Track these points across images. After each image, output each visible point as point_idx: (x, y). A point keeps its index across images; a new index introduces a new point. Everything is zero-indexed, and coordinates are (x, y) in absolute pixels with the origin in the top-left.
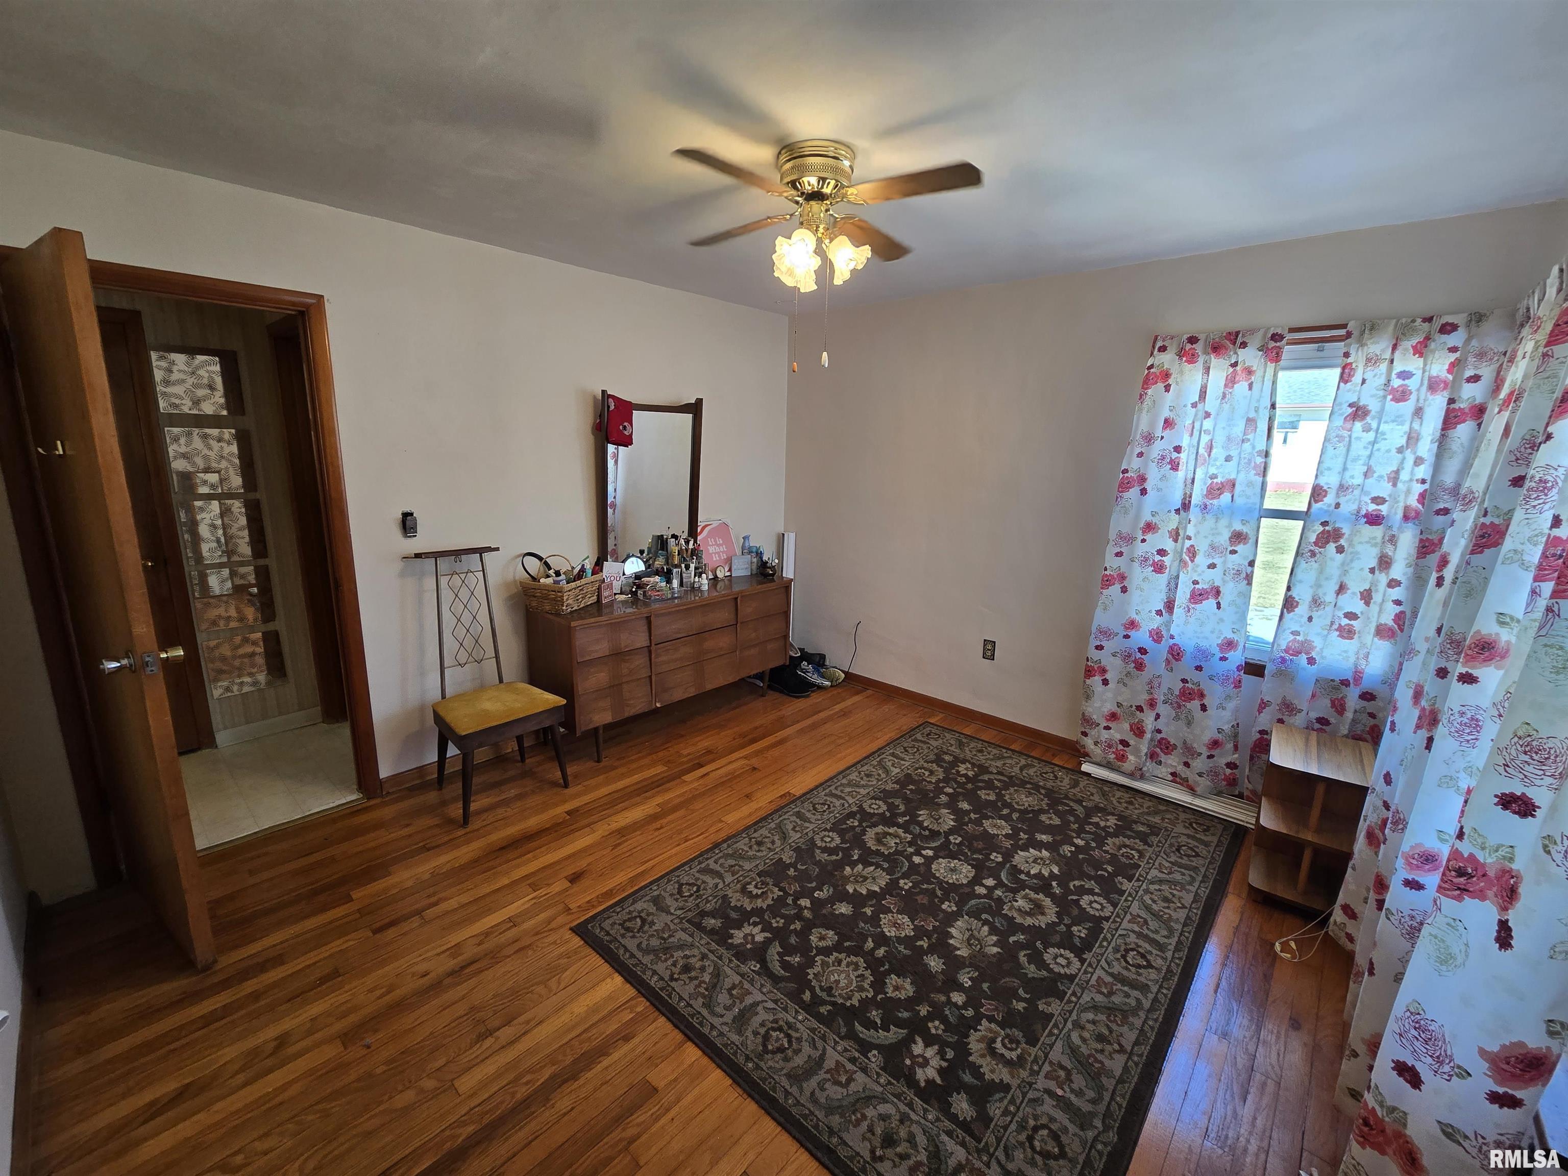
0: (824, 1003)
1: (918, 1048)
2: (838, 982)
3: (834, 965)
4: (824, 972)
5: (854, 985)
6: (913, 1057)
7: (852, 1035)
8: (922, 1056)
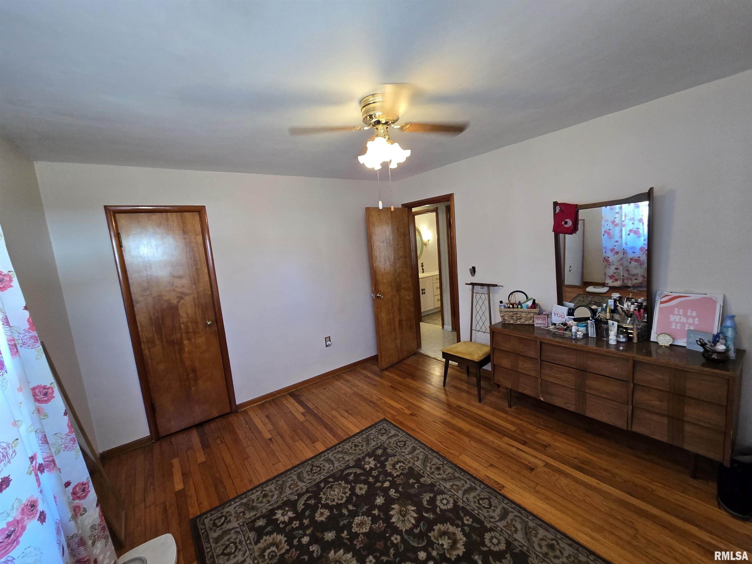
0: (325, 485)
1: (290, 514)
2: (334, 491)
3: (343, 491)
4: (341, 487)
5: (330, 497)
6: (288, 511)
7: (307, 491)
8: (286, 514)
